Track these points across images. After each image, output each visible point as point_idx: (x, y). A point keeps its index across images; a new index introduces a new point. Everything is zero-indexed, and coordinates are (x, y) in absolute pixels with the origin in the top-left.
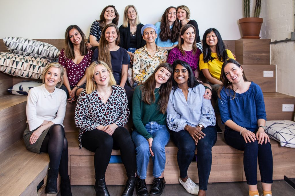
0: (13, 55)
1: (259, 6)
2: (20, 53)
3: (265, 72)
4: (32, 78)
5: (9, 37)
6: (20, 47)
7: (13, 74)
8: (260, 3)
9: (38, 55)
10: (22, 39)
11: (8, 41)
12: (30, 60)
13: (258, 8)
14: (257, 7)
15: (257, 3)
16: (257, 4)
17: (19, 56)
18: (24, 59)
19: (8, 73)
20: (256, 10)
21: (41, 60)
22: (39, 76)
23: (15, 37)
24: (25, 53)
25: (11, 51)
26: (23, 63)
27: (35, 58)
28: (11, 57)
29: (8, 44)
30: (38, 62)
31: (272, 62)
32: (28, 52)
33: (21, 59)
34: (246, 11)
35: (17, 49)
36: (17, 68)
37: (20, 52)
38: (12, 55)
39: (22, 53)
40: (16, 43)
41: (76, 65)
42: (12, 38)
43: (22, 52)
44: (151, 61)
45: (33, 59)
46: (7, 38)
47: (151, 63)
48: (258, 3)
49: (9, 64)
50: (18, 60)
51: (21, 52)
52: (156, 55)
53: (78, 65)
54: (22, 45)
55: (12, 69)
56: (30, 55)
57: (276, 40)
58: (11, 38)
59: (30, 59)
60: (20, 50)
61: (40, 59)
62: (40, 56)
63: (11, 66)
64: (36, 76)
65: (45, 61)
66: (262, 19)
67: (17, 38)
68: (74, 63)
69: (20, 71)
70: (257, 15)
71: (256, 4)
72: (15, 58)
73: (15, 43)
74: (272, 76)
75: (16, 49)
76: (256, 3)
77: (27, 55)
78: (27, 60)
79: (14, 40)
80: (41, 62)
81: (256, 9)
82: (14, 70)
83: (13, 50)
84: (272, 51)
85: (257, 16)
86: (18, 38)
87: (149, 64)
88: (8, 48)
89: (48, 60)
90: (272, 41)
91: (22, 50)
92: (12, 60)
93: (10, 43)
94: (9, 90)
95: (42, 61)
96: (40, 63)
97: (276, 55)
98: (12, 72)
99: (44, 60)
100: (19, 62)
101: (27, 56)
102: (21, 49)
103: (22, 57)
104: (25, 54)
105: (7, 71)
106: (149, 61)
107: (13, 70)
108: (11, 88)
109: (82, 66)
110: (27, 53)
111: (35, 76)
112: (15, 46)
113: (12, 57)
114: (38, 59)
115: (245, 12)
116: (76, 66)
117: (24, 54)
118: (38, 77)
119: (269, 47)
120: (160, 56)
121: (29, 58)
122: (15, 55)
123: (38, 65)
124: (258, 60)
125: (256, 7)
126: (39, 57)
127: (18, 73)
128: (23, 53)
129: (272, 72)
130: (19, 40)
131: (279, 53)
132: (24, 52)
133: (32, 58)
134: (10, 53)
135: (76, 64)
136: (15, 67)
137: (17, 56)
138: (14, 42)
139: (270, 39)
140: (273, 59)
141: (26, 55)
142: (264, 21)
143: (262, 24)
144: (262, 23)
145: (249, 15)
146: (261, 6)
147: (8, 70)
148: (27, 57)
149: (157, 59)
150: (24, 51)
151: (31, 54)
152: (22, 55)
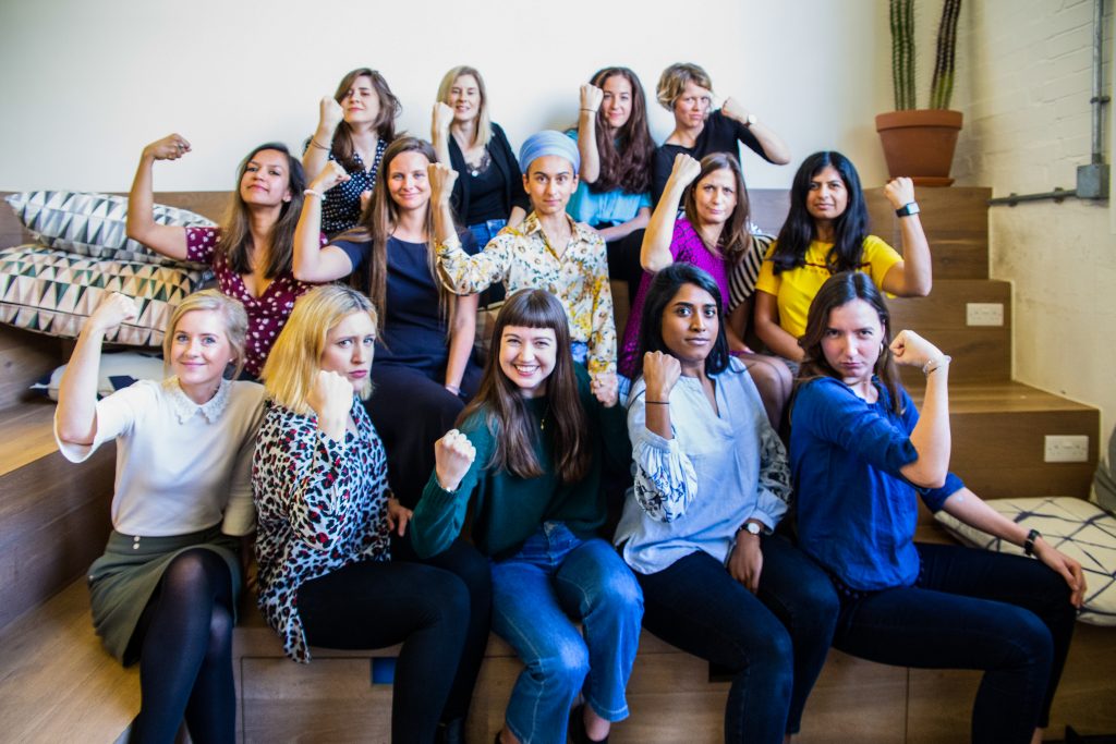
0: (49, 259)
1: (948, 68)
2: (78, 250)
3: (972, 308)
4: (119, 342)
5: (34, 194)
6: (76, 230)
7: (49, 328)
8: (953, 56)
9: (145, 257)
10: (86, 198)
11: (28, 208)
12: (112, 277)
13: (943, 75)
14: (940, 70)
15: (942, 56)
16: (942, 61)
17: (71, 262)
18: (90, 273)
19: (28, 327)
20: (938, 84)
21: (155, 277)
22: (146, 336)
23: (56, 193)
24: (97, 249)
25: (46, 244)
26: (83, 289)
27: (135, 268)
28: (38, 268)
29: (29, 218)
30: (144, 281)
31: (995, 269)
32: (109, 244)
33: (79, 273)
34: (902, 86)
35: (68, 236)
36: (59, 308)
37: (78, 245)
38: (44, 260)
39: (85, 251)
40: (62, 214)
41: (252, 299)
42: (48, 195)
43: (85, 245)
44: (555, 275)
45: (127, 272)
46: (25, 198)
47: (554, 282)
48: (945, 57)
49: (29, 297)
50: (64, 277)
51: (81, 247)
52: (569, 254)
53: (259, 299)
54: (83, 222)
55: (42, 313)
56: (116, 257)
57: (1013, 191)
58: (40, 197)
59: (115, 271)
60: (76, 239)
61: (155, 269)
62: (152, 258)
63: (34, 302)
64: (136, 334)
65: (170, 279)
66: (959, 115)
67: (66, 194)
68: (246, 292)
69: (72, 319)
70: (940, 100)
71: (938, 61)
72: (57, 270)
73: (56, 215)
74: (998, 321)
75: (63, 235)
76: (938, 57)
77: (104, 255)
78: (100, 276)
79: (55, 203)
80: (154, 283)
81: (939, 79)
82: (50, 316)
83: (51, 240)
84: (997, 228)
85: (942, 104)
86: (70, 195)
87: (549, 285)
88: (31, 232)
89: (185, 272)
90: (995, 195)
91: (84, 239)
92: (40, 281)
93: (39, 213)
94: (38, 386)
95: (161, 278)
96: (149, 286)
97: (1014, 248)
98: (43, 325)
99: (166, 273)
100: (68, 286)
101: (105, 259)
102: (81, 236)
103: (83, 264)
104: (97, 253)
105: (22, 322)
106: (548, 274)
107: (45, 318)
108: (46, 380)
109: (275, 304)
110: (106, 249)
111: (130, 334)
112: (59, 226)
113: (45, 267)
114: (146, 271)
115: (896, 88)
116: (252, 304)
117: (92, 253)
118: (141, 338)
119: (986, 215)
120: (581, 257)
121: (108, 271)
122: (59, 258)
123: (143, 295)
124: (946, 261)
125: (936, 71)
126: (148, 262)
127: (64, 325)
128: (88, 249)
129: (999, 307)
130: (75, 204)
131: (1023, 238)
132: (92, 247)
133: (124, 266)
134: (40, 252)
135: (253, 295)
136: (53, 307)
137: (63, 263)
138: (53, 211)
139: (987, 186)
140: (1001, 260)
141: (100, 256)
142: (966, 121)
143: (961, 134)
144: (959, 128)
145: (912, 102)
146: (956, 66)
147: (25, 318)
148: (104, 266)
149: (575, 268)
150: (94, 242)
151: (121, 253)
152: (88, 255)
